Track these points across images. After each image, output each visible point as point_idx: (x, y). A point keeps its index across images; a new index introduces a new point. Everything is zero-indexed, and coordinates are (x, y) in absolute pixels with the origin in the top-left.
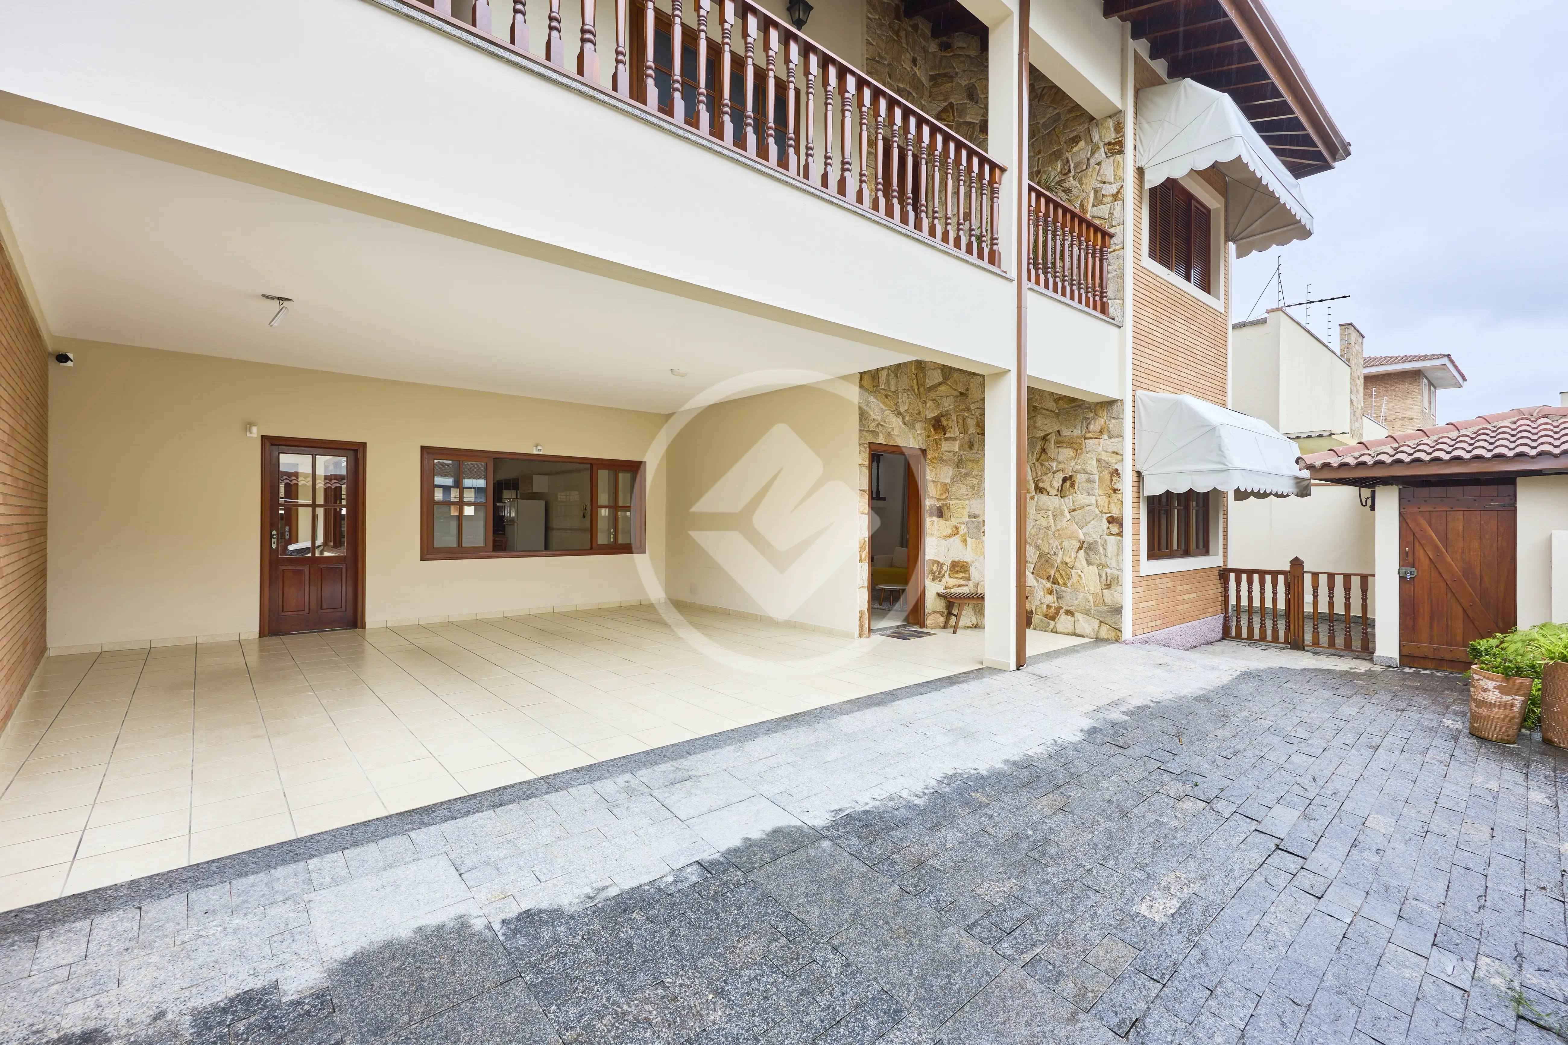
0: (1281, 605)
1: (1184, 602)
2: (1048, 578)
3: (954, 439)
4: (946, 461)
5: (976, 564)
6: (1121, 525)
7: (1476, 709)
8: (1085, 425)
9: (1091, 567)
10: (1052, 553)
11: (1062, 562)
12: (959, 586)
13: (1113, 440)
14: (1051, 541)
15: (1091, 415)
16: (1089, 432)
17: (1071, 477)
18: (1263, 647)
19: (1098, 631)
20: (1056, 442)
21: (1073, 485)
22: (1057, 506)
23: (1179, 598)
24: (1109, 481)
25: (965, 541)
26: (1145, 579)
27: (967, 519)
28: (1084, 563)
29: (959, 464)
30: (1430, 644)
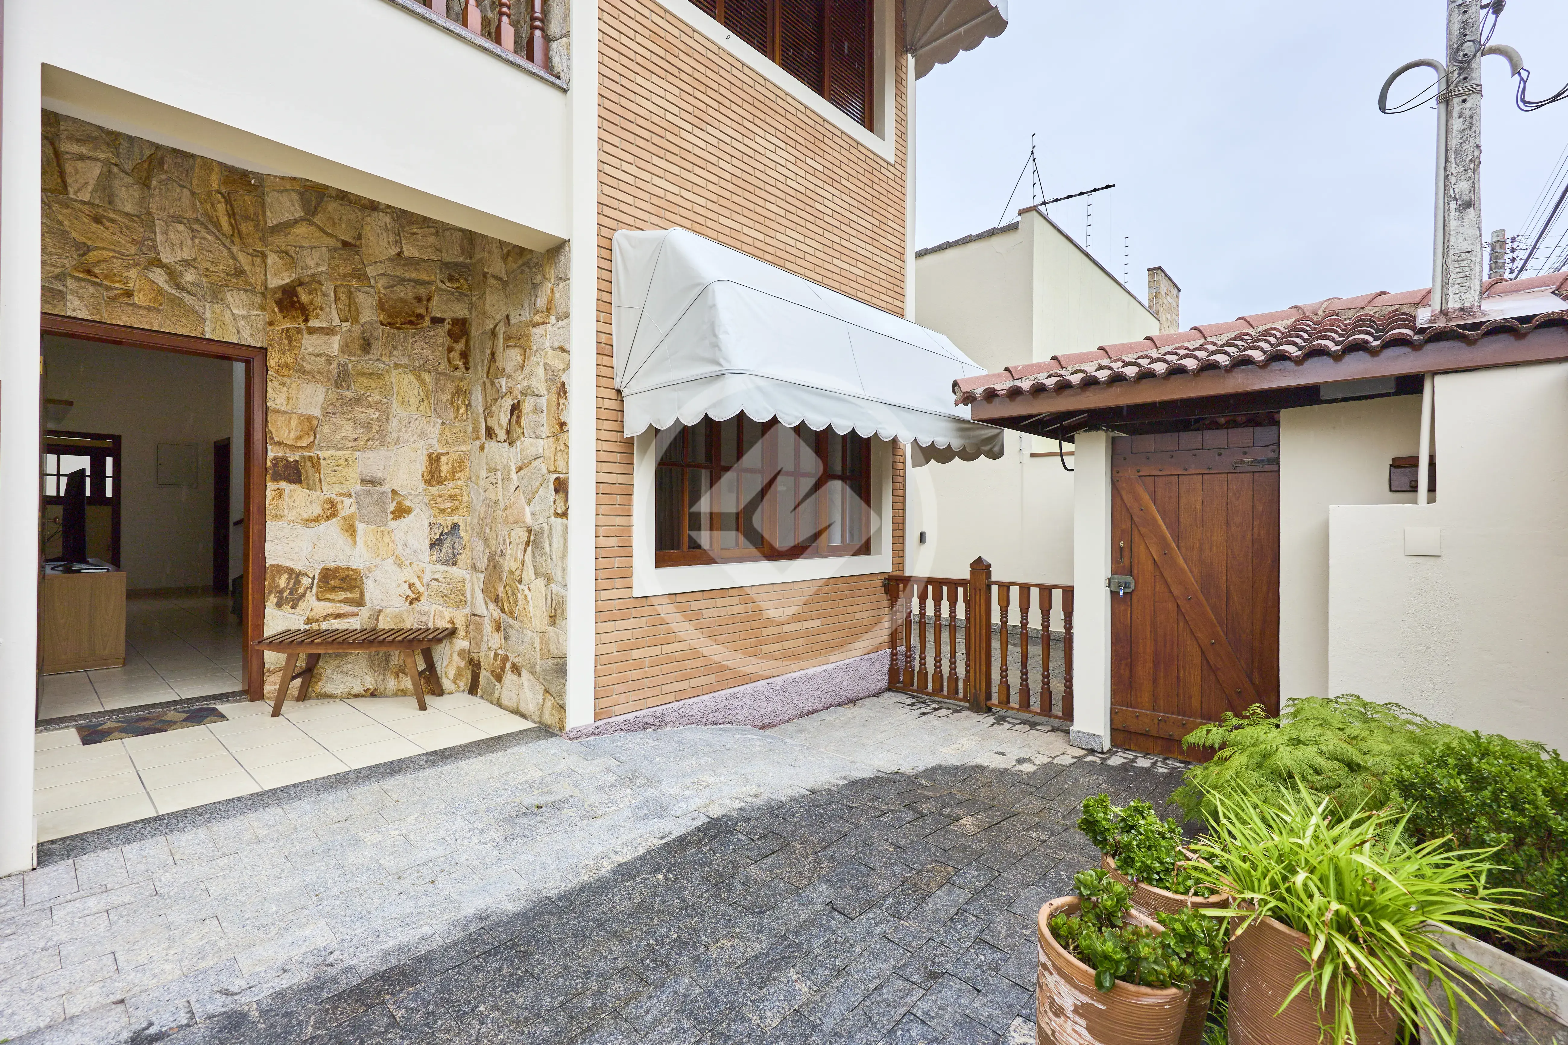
2: (496, 601)
3: (330, 331)
4: (309, 373)
5: (378, 574)
6: (567, 496)
8: (532, 300)
9: (537, 581)
10: (499, 552)
11: (509, 571)
12: (338, 616)
13: (560, 323)
14: (499, 530)
16: (536, 312)
17: (518, 403)
19: (542, 709)
20: (506, 339)
21: (520, 419)
22: (506, 462)
24: (556, 408)
25: (351, 530)
27: (358, 487)
28: (531, 572)
29: (342, 379)
30: (1154, 710)
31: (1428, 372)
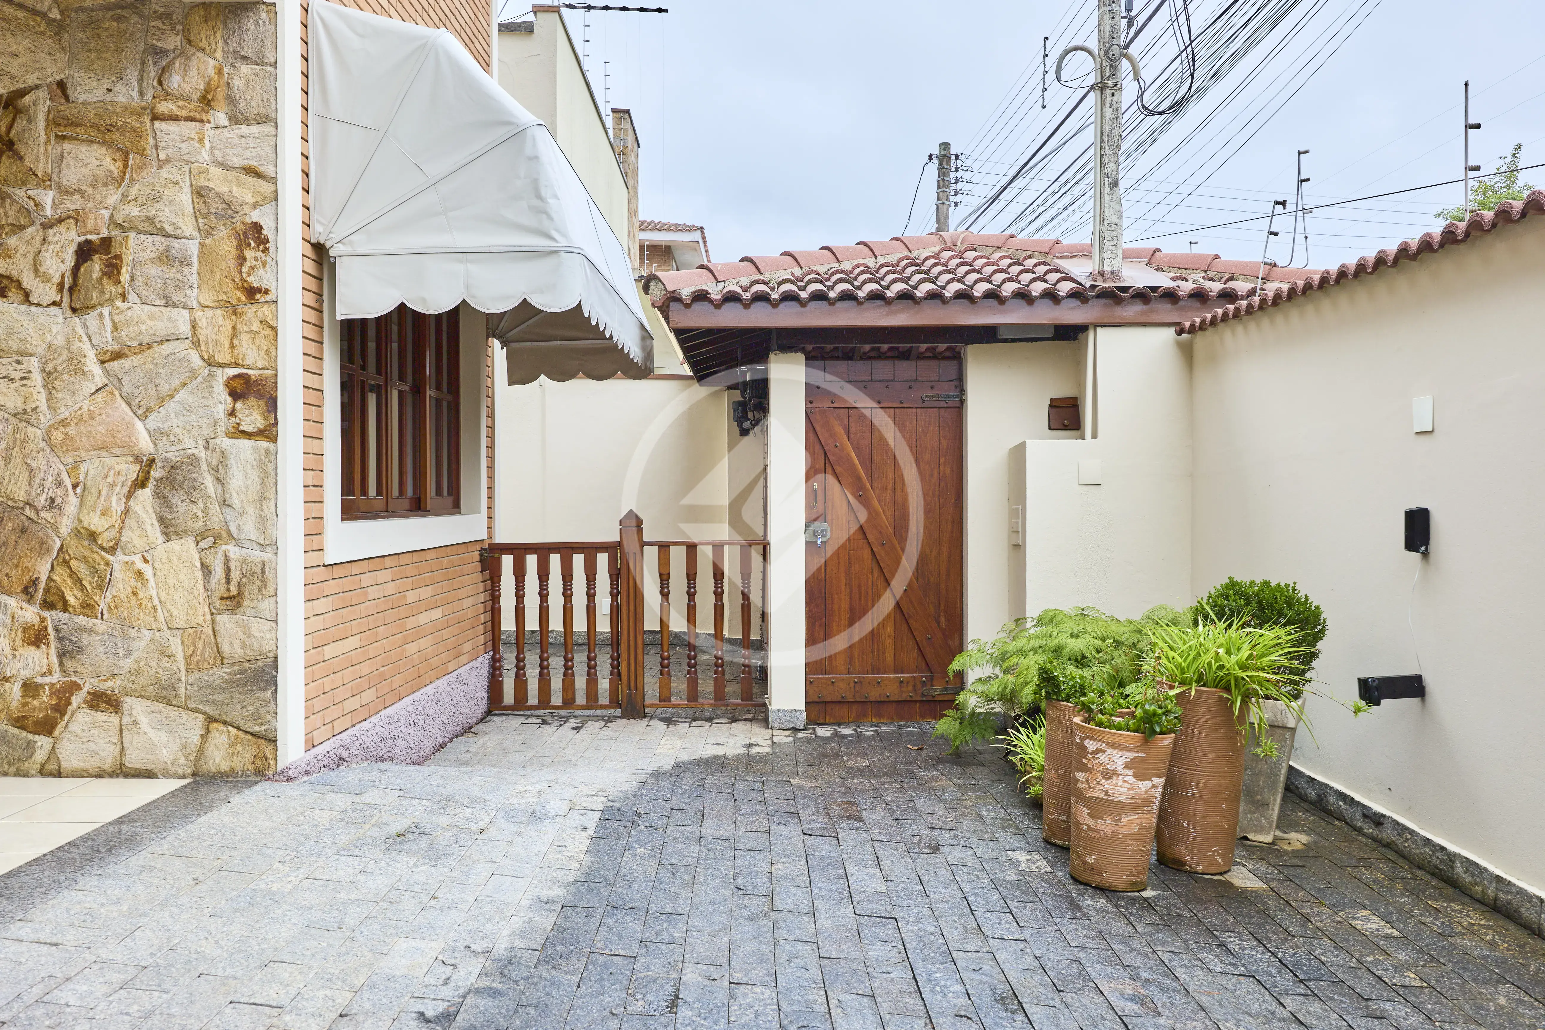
0: (603, 626)
1: (420, 633)
2: (28, 591)
6: (272, 404)
7: (1091, 822)
8: (152, 73)
9: (176, 545)
10: (42, 501)
11: (77, 533)
13: (244, 129)
14: (39, 462)
15: (173, 41)
16: (167, 96)
17: (106, 242)
18: (573, 722)
19: (201, 752)
20: (54, 122)
21: (112, 269)
22: (60, 341)
23: (411, 623)
24: (232, 262)
26: (338, 572)
28: (154, 531)
30: (849, 673)
31: (1092, 324)
